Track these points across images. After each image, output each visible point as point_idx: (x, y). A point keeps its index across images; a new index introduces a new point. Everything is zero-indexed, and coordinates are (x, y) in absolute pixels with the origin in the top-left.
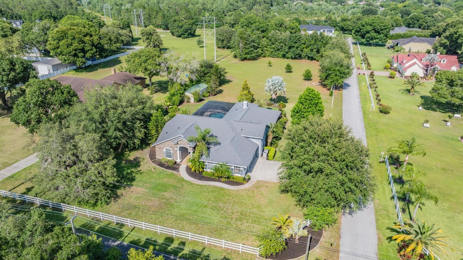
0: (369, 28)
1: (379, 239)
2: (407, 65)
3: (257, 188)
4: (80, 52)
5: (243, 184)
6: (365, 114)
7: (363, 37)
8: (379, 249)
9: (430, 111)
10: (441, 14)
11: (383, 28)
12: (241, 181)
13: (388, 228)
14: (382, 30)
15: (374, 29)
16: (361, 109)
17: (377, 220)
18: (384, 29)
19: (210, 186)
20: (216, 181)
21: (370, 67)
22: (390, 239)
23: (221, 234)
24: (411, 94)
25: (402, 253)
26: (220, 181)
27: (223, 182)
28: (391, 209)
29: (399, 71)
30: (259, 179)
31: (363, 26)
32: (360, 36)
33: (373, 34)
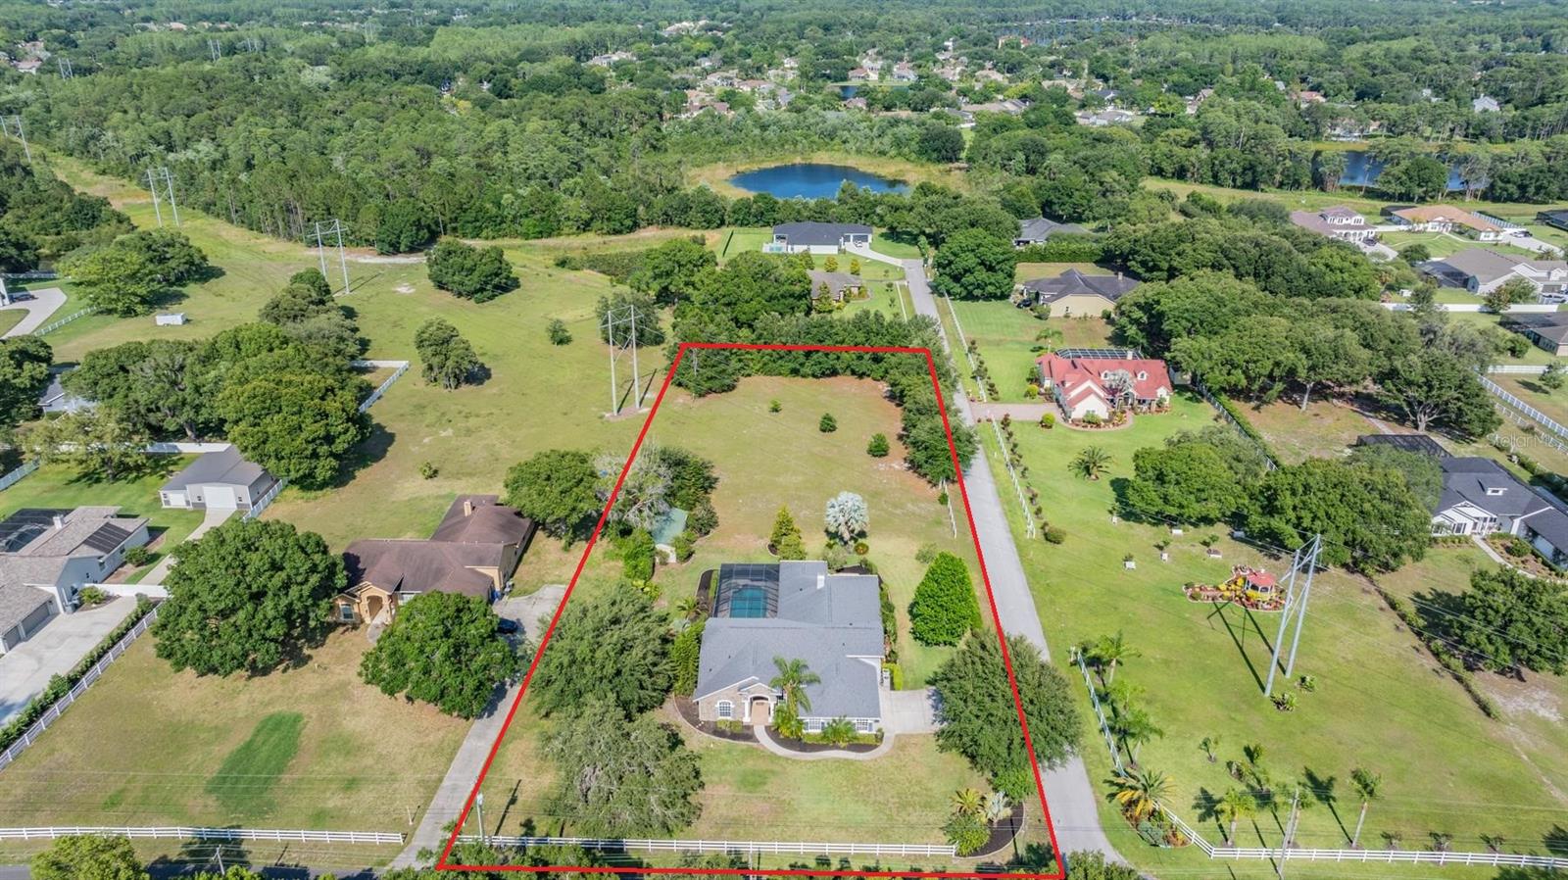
0: (970, 260)
1: (1097, 802)
2: (1074, 394)
3: (903, 748)
4: (321, 444)
5: (876, 746)
6: (1021, 549)
7: (956, 278)
8: (1100, 814)
9: (1131, 523)
10: (1118, 178)
11: (1002, 257)
12: (873, 742)
13: (1106, 781)
14: (998, 263)
15: (982, 263)
16: (1010, 536)
17: (1088, 771)
18: (1004, 261)
19: (827, 760)
20: (831, 748)
21: (995, 396)
22: (1112, 796)
23: (888, 836)
24: (1093, 477)
25: (1128, 814)
26: (838, 748)
27: (844, 749)
28: (1103, 749)
29: (1057, 401)
30: (897, 732)
31: (955, 255)
32: (949, 275)
33: (982, 275)
